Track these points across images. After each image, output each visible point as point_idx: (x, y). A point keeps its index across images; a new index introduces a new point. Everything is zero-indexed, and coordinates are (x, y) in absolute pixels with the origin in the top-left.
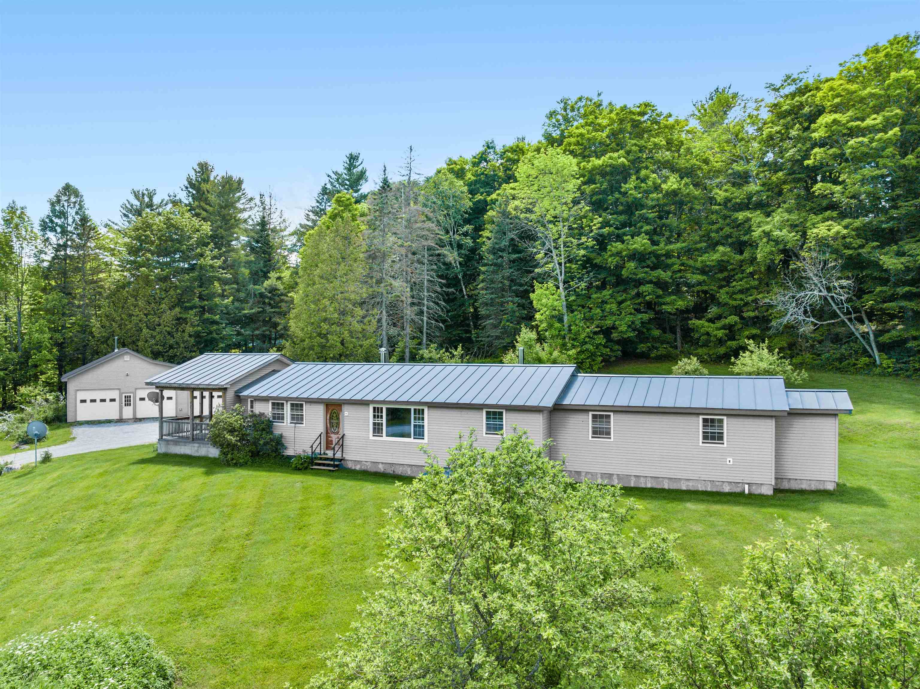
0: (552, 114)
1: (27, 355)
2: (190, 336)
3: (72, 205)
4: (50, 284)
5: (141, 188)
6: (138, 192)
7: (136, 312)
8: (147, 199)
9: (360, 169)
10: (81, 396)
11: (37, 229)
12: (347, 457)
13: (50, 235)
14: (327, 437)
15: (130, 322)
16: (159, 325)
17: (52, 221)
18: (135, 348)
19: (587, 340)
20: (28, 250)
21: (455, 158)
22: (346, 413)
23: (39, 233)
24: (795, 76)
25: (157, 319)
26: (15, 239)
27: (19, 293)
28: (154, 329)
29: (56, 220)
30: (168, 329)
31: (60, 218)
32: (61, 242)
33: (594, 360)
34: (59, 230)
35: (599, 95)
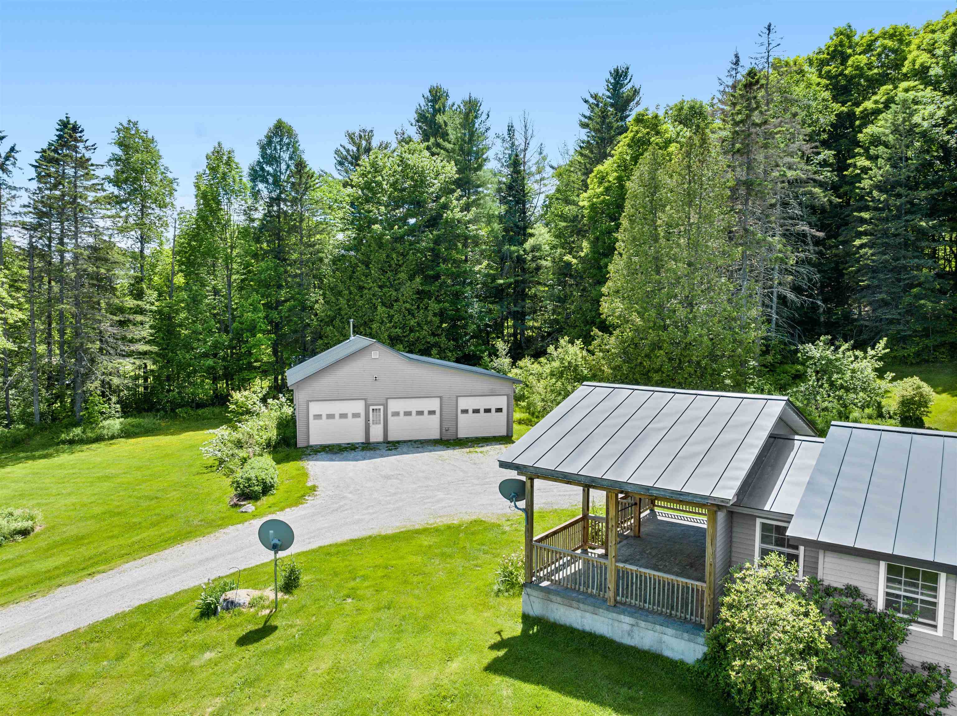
1: (239, 339)
2: (435, 315)
3: (285, 148)
4: (261, 248)
5: (356, 129)
6: (354, 134)
7: (369, 283)
8: (364, 142)
9: (629, 86)
10: (315, 408)
11: (246, 180)
13: (261, 186)
15: (362, 296)
16: (397, 300)
17: (262, 169)
18: (368, 331)
20: (236, 206)
23: (249, 185)
25: (394, 293)
26: (222, 192)
27: (228, 259)
28: (391, 306)
29: (268, 168)
30: (408, 306)
31: (271, 165)
32: (274, 195)
34: (271, 180)
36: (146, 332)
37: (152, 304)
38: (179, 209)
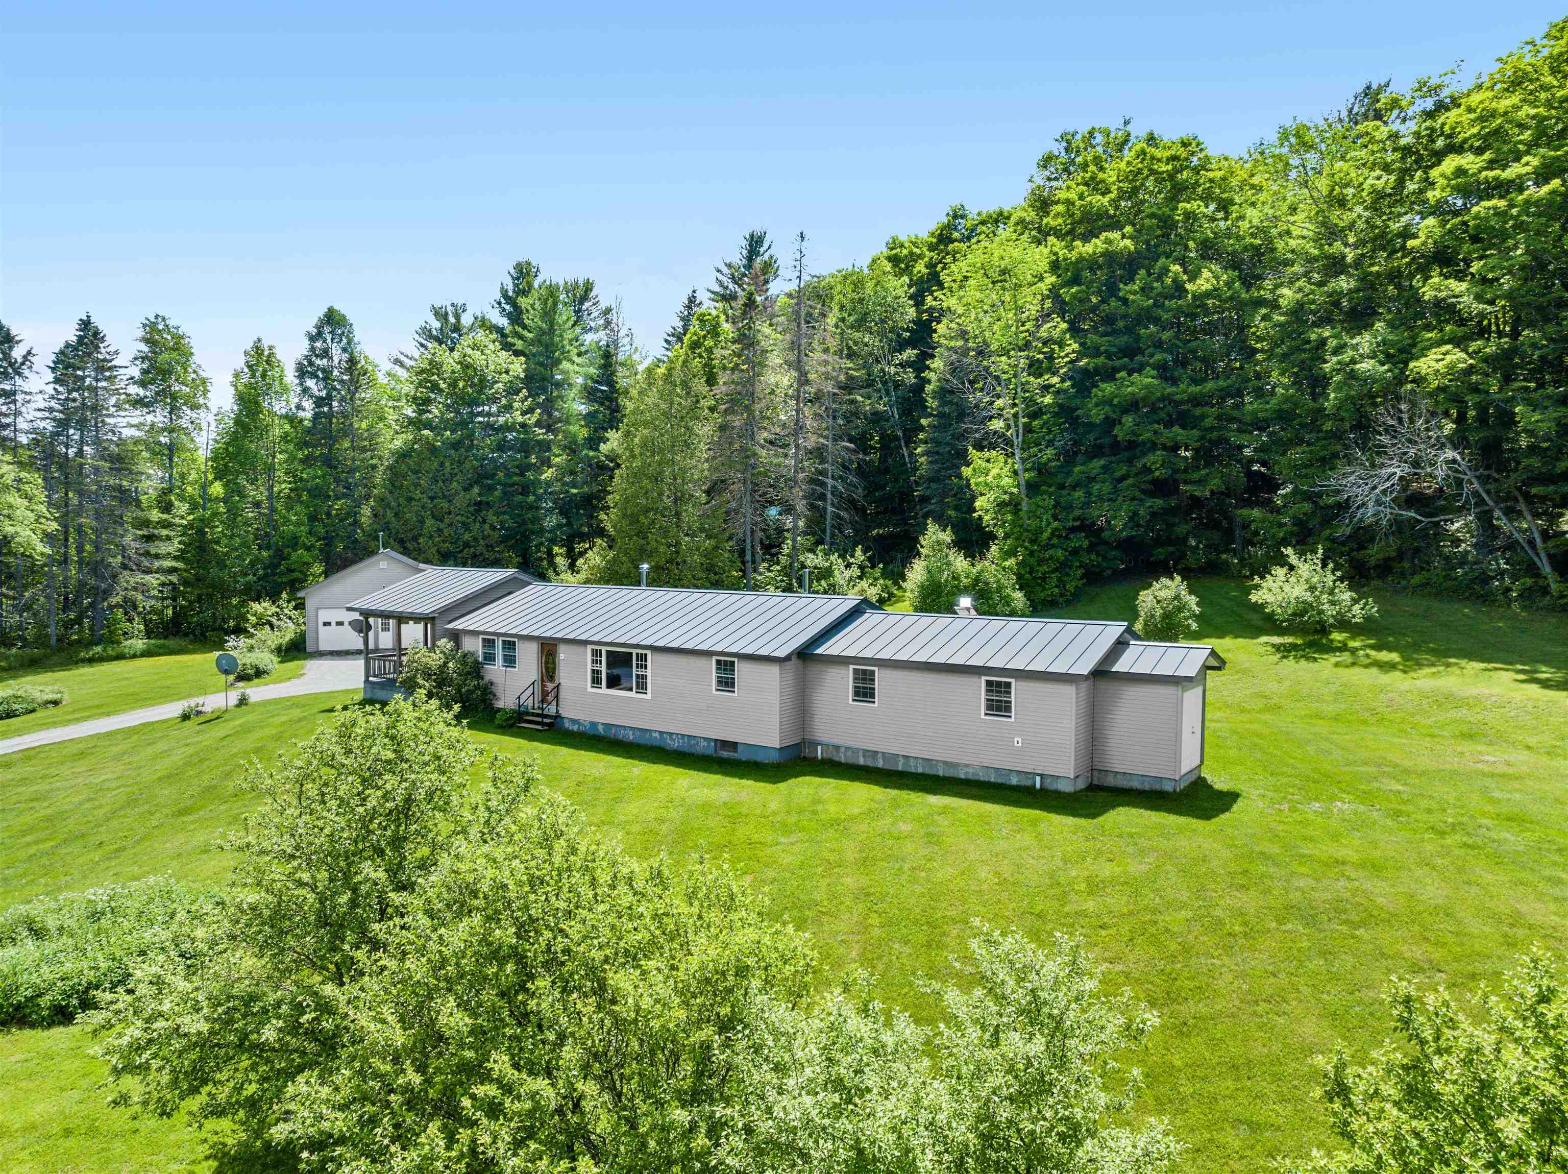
0: (1047, 161)
1: (280, 555)
3: (337, 340)
5: (444, 301)
6: (441, 308)
7: (418, 494)
8: (452, 320)
9: (766, 257)
10: (324, 616)
11: (290, 377)
12: (564, 713)
13: (311, 383)
14: (543, 686)
16: (449, 513)
17: (311, 364)
19: (1055, 541)
21: (903, 238)
22: (562, 656)
24: (1434, 82)
25: (447, 505)
27: (270, 469)
28: (442, 520)
29: (318, 362)
30: (462, 519)
31: (322, 358)
32: (324, 393)
33: (1068, 574)
34: (321, 375)
35: (1126, 123)
36: (174, 547)
37: (182, 517)
38: (215, 411)
